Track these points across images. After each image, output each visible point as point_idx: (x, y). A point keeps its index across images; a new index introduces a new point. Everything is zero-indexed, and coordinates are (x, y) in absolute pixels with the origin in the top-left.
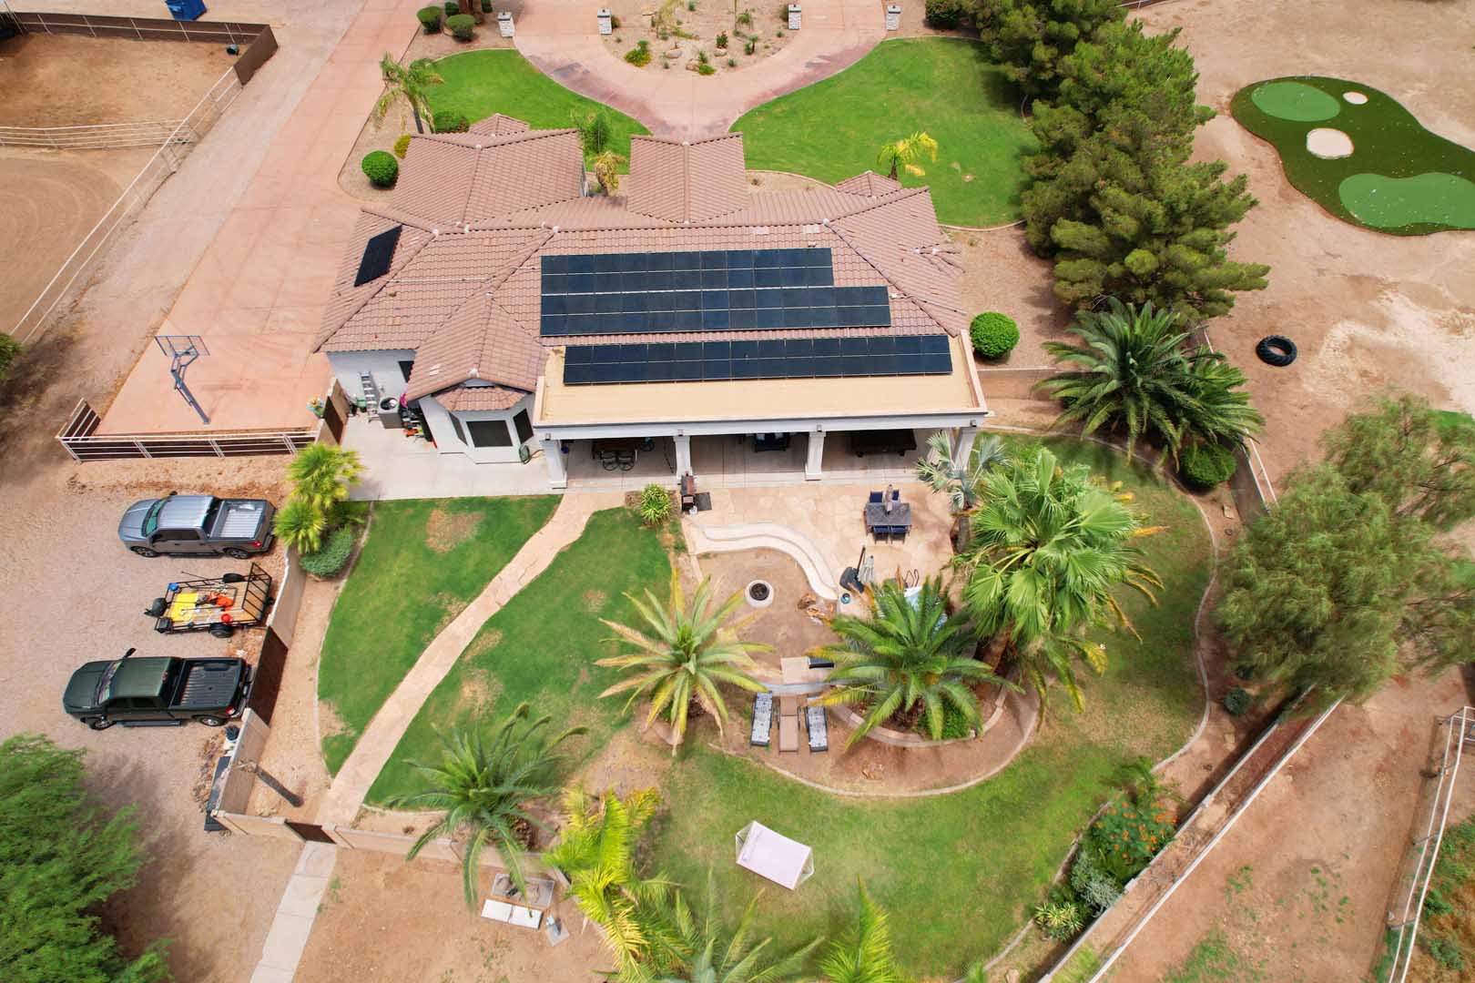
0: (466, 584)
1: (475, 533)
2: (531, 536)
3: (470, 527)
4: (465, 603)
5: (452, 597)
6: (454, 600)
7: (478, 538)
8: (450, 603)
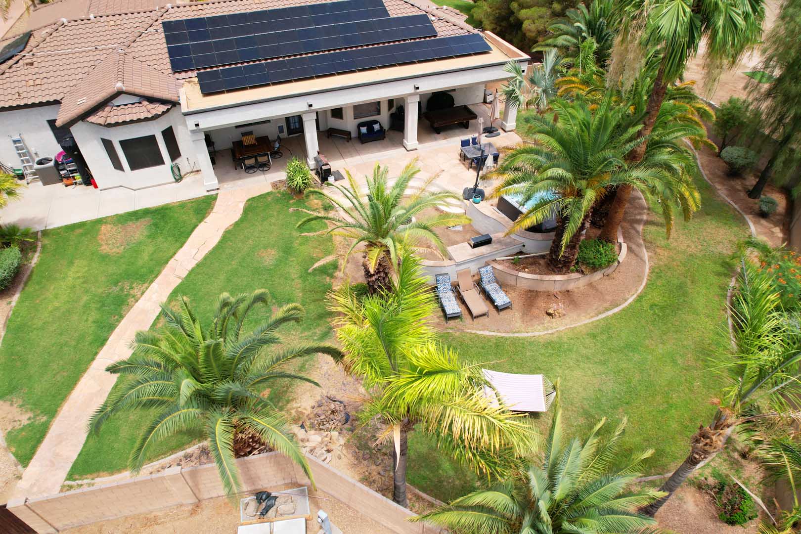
0: (144, 270)
1: (146, 233)
2: (197, 225)
3: (139, 231)
4: (146, 285)
5: (132, 283)
6: (134, 285)
8: (132, 288)
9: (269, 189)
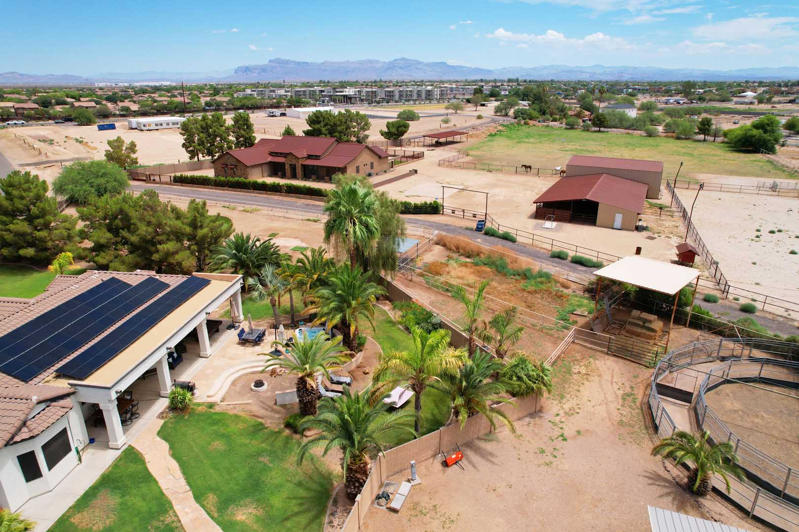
0: (155, 509)
1: (116, 497)
3: (108, 500)
4: (171, 512)
5: (158, 520)
6: (162, 518)
7: (122, 497)
8: (163, 521)
9: (162, 422)
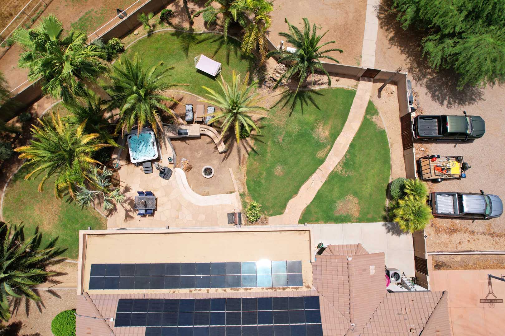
0: (336, 180)
1: (337, 205)
2: (311, 203)
4: (335, 170)
5: (341, 174)
7: (335, 202)
8: (341, 171)
9: (270, 219)
